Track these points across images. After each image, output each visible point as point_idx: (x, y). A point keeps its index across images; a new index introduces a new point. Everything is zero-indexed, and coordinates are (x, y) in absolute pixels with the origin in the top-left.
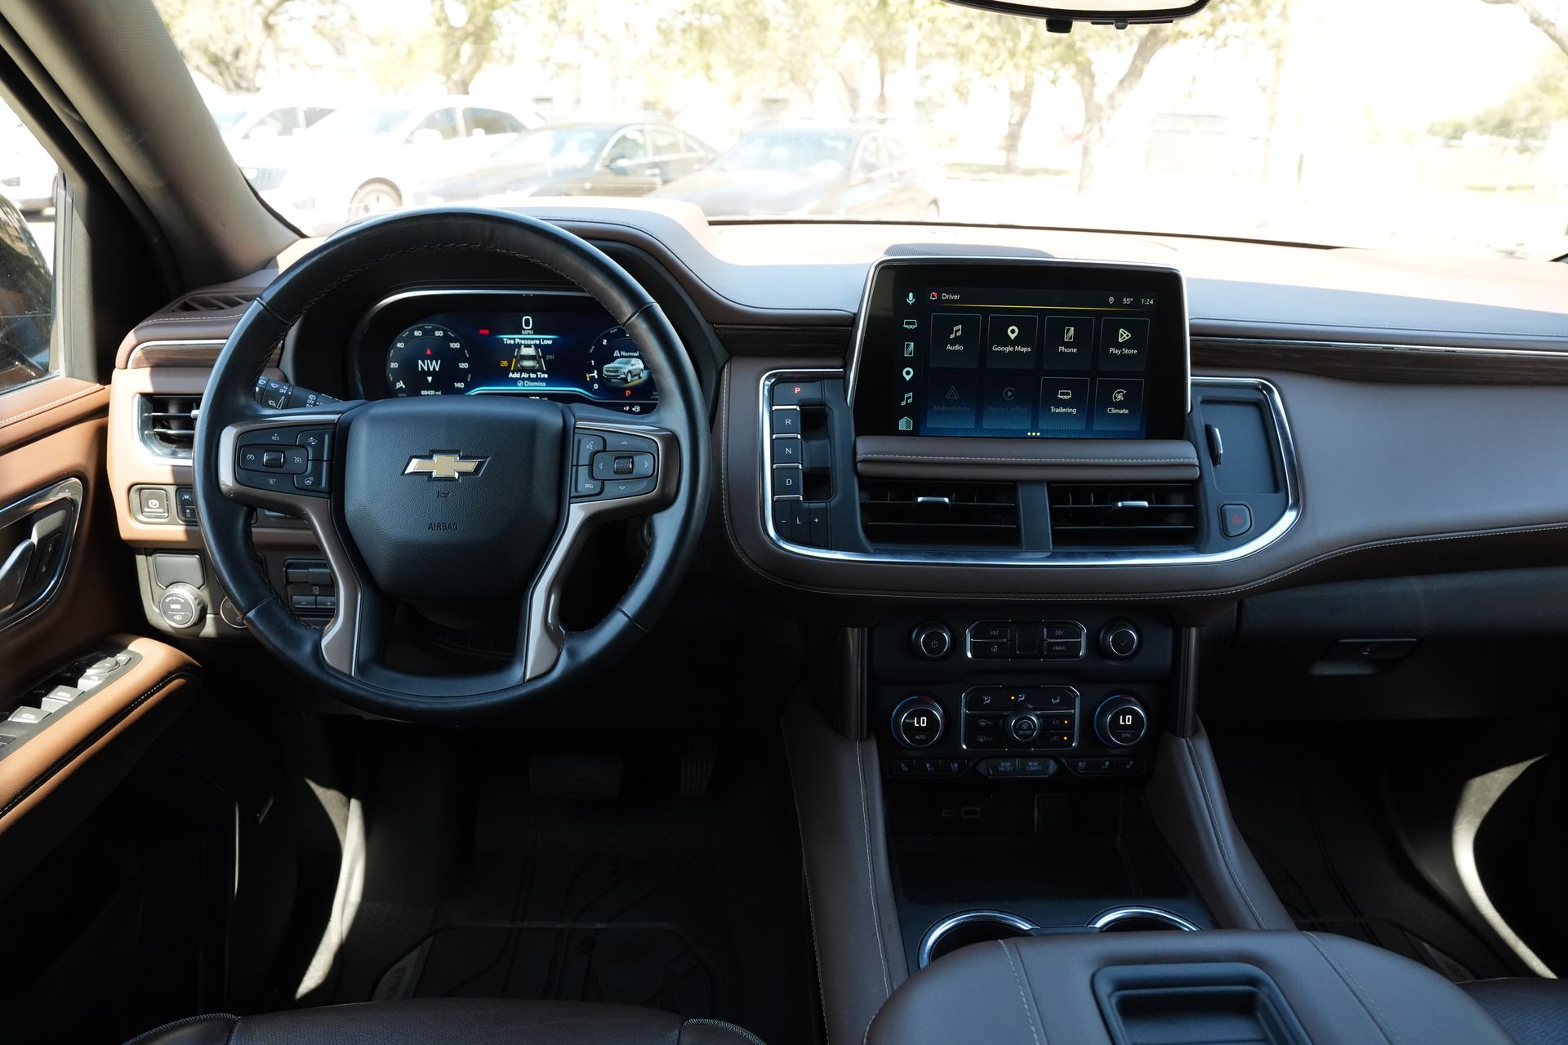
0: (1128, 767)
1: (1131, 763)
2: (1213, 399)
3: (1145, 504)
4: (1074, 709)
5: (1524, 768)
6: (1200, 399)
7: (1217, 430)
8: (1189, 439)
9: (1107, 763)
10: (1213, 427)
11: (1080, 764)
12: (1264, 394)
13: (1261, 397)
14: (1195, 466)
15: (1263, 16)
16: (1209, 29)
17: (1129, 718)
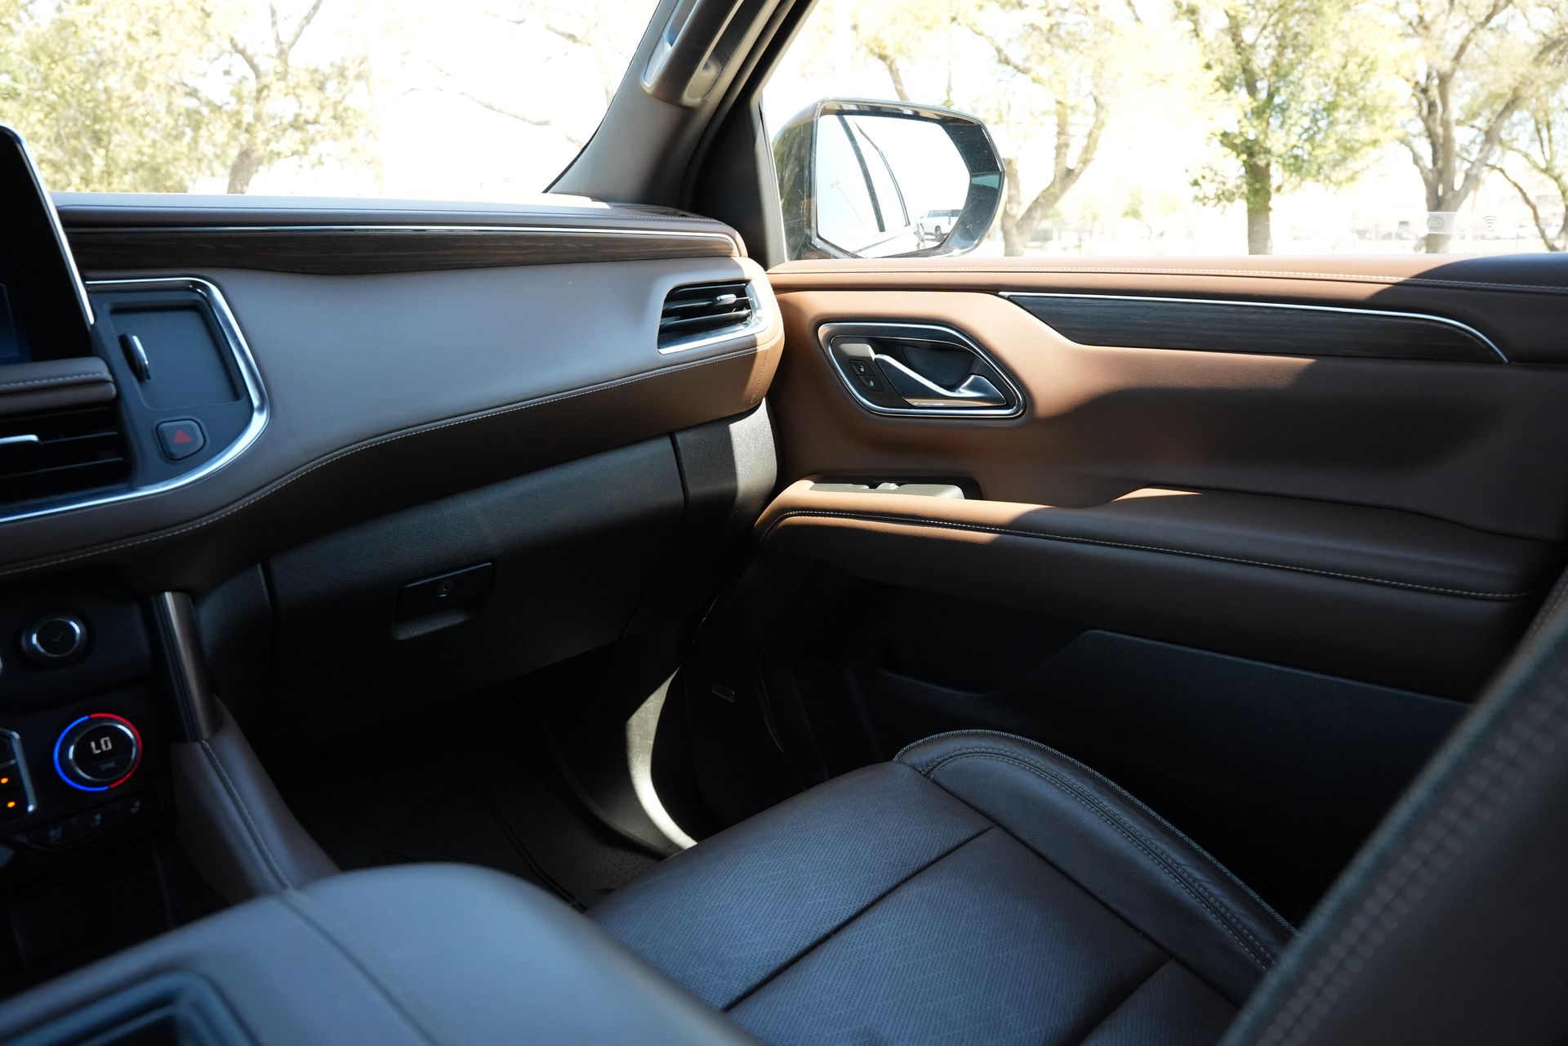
0: (133, 810)
1: (138, 803)
2: (123, 308)
3: (34, 438)
4: (14, 757)
5: (666, 692)
6: (107, 307)
7: (136, 339)
8: (98, 355)
9: (98, 817)
10: (129, 336)
11: (52, 833)
12: (200, 294)
13: (198, 297)
14: (104, 382)
15: (350, 135)
16: (301, 148)
17: (106, 744)
